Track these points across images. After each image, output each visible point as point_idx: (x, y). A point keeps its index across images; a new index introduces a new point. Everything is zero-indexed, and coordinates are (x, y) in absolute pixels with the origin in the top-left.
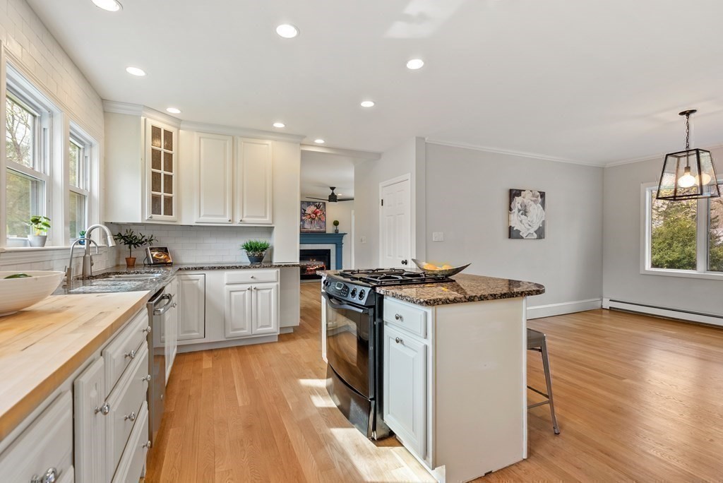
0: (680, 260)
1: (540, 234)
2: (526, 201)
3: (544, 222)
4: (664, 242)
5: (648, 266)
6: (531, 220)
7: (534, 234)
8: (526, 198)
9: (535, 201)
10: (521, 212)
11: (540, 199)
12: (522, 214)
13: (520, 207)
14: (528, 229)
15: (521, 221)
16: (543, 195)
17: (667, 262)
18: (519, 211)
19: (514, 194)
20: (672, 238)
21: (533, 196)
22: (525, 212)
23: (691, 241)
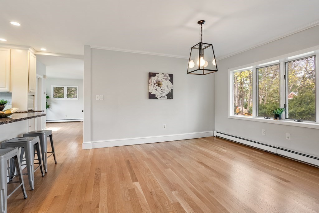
0: (305, 112)
1: (170, 96)
2: (159, 79)
3: (172, 90)
4: (297, 103)
5: (231, 113)
6: (163, 89)
7: (166, 96)
8: (160, 77)
9: (166, 79)
10: (156, 85)
11: (169, 78)
12: (157, 86)
13: (155, 82)
14: (161, 94)
15: (156, 90)
16: (171, 76)
17: (298, 112)
18: (155, 84)
19: (151, 75)
20: (302, 101)
21: (165, 76)
22: (159, 85)
23: (311, 102)
